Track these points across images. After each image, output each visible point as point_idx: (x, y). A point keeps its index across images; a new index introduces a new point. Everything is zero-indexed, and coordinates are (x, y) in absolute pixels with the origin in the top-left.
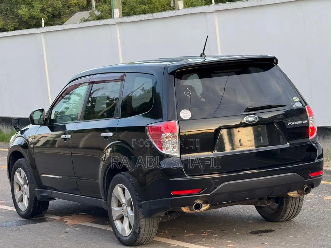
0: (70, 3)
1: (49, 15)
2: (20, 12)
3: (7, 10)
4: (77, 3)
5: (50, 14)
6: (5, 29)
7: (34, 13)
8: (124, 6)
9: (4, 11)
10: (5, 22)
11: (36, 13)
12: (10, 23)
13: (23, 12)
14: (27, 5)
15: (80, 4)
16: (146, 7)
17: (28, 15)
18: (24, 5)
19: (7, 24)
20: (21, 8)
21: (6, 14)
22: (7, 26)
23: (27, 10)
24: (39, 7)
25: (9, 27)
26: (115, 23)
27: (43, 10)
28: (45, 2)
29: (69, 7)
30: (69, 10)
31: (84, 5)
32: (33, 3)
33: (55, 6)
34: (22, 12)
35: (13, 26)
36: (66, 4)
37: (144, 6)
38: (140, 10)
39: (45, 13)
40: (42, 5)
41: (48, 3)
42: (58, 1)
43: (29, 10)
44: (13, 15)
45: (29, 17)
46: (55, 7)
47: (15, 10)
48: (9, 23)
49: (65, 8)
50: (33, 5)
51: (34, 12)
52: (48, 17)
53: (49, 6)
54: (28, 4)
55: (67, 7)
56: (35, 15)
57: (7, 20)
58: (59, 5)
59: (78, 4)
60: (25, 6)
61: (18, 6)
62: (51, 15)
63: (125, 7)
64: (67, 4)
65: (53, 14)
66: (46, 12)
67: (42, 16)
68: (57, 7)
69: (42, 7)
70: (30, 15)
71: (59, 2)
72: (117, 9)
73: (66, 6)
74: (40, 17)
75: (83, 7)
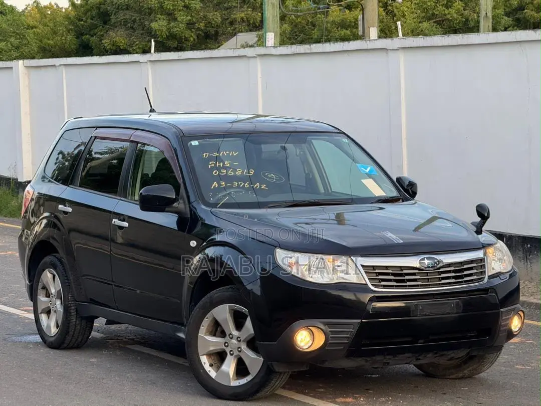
0: (234, 16)
1: (199, 34)
2: (154, 25)
3: (134, 21)
4: (245, 18)
5: (201, 33)
6: (128, 51)
7: (176, 29)
8: (313, 28)
9: (129, 23)
10: (130, 40)
11: (179, 30)
12: (137, 43)
13: (159, 25)
14: (166, 15)
15: (250, 21)
16: (348, 32)
17: (167, 32)
18: (161, 15)
19: (132, 43)
20: (157, 20)
21: (132, 28)
22: (132, 47)
23: (165, 23)
24: (185, 20)
25: (134, 48)
26: (256, 55)
27: (190, 25)
28: (195, 13)
29: (232, 23)
30: (232, 28)
31: (257, 22)
32: (176, 12)
33: (209, 20)
34: (157, 26)
35: (141, 47)
36: (228, 19)
37: (345, 30)
38: (337, 37)
39: (193, 30)
40: (189, 18)
41: (199, 14)
42: (215, 13)
43: (169, 24)
44: (143, 30)
45: (168, 34)
46: (209, 22)
47: (146, 23)
48: (135, 42)
49: (226, 24)
50: (176, 15)
51: (176, 27)
52: (198, 37)
53: (200, 20)
54: (169, 14)
55: (229, 23)
56: (177, 32)
57: (133, 37)
58: (217, 18)
59: (248, 21)
60: (163, 17)
61: (152, 16)
62: (203, 35)
63: (313, 30)
64: (230, 19)
65: (206, 33)
66: (195, 29)
67: (189, 34)
68: (213, 22)
69: (190, 20)
70: (169, 32)
71: (218, 14)
72: (272, 33)
73: (228, 21)
74: (185, 36)
75: (254, 25)
